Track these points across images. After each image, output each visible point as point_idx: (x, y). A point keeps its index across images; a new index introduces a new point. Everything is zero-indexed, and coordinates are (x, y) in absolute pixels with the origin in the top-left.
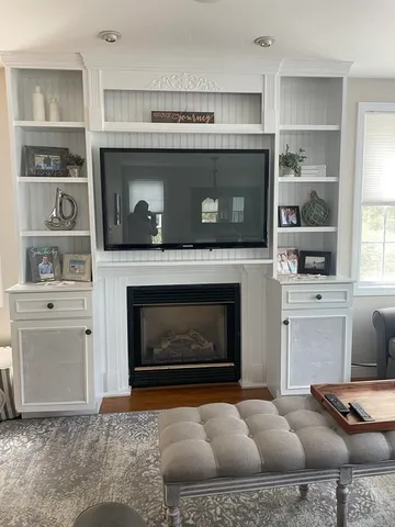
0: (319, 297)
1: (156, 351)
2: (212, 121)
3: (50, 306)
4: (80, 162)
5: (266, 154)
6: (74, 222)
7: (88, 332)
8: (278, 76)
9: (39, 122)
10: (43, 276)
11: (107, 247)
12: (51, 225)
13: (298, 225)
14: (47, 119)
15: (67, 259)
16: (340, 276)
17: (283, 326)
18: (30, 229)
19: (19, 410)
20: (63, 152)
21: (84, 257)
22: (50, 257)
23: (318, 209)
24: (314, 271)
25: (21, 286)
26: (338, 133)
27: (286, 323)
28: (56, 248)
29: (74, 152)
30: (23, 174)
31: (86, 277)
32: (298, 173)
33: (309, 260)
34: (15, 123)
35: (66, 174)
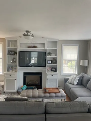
0: (52, 75)
1: (28, 83)
2: (37, 48)
3: (10, 75)
4: (16, 53)
5: (46, 52)
6: (15, 62)
7: (16, 79)
8: (47, 41)
9: (11, 47)
10: (10, 71)
11: (20, 66)
12: (12, 63)
13: (51, 63)
14: (12, 47)
15: (14, 68)
16: (57, 72)
17: (47, 80)
18: (9, 63)
19: (5, 91)
20: (14, 51)
21: (16, 68)
22: (11, 68)
23: (54, 61)
24: (53, 71)
25: (6, 72)
26: (57, 49)
27: (47, 79)
28: (12, 66)
29: (16, 52)
30: (8, 55)
31: (16, 71)
32: (51, 55)
33: (53, 69)
34: (7, 48)
35: (14, 55)
